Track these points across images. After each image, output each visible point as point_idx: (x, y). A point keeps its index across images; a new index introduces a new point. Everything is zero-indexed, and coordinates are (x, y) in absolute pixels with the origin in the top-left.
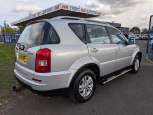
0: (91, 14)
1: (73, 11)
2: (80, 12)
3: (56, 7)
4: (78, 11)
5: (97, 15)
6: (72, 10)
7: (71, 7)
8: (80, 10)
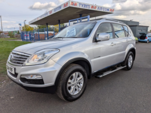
0: (102, 11)
1: (83, 8)
2: (90, 9)
3: (65, 5)
4: (88, 9)
5: (109, 12)
6: (81, 7)
7: (80, 4)
8: (91, 7)
